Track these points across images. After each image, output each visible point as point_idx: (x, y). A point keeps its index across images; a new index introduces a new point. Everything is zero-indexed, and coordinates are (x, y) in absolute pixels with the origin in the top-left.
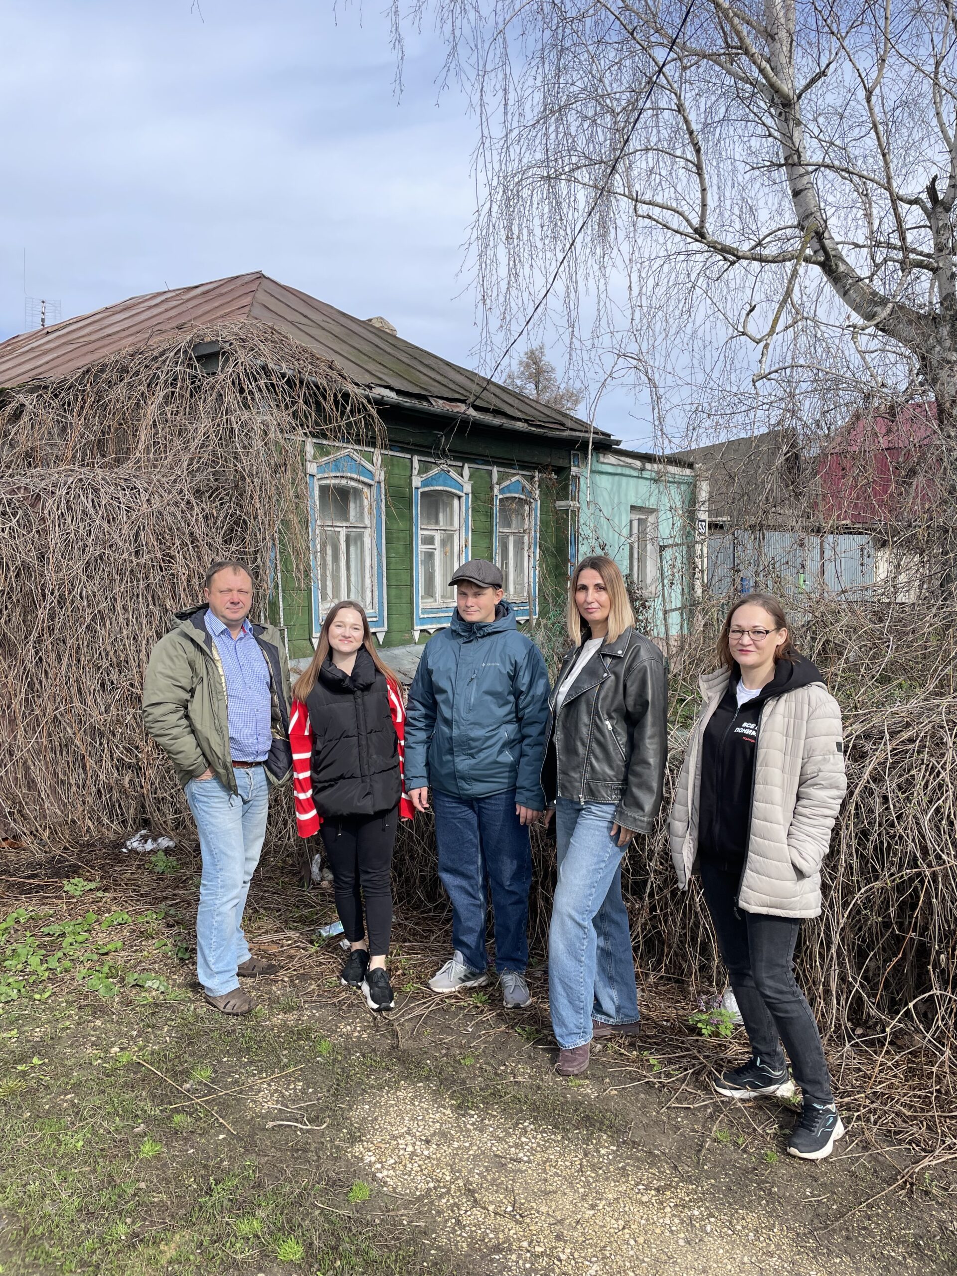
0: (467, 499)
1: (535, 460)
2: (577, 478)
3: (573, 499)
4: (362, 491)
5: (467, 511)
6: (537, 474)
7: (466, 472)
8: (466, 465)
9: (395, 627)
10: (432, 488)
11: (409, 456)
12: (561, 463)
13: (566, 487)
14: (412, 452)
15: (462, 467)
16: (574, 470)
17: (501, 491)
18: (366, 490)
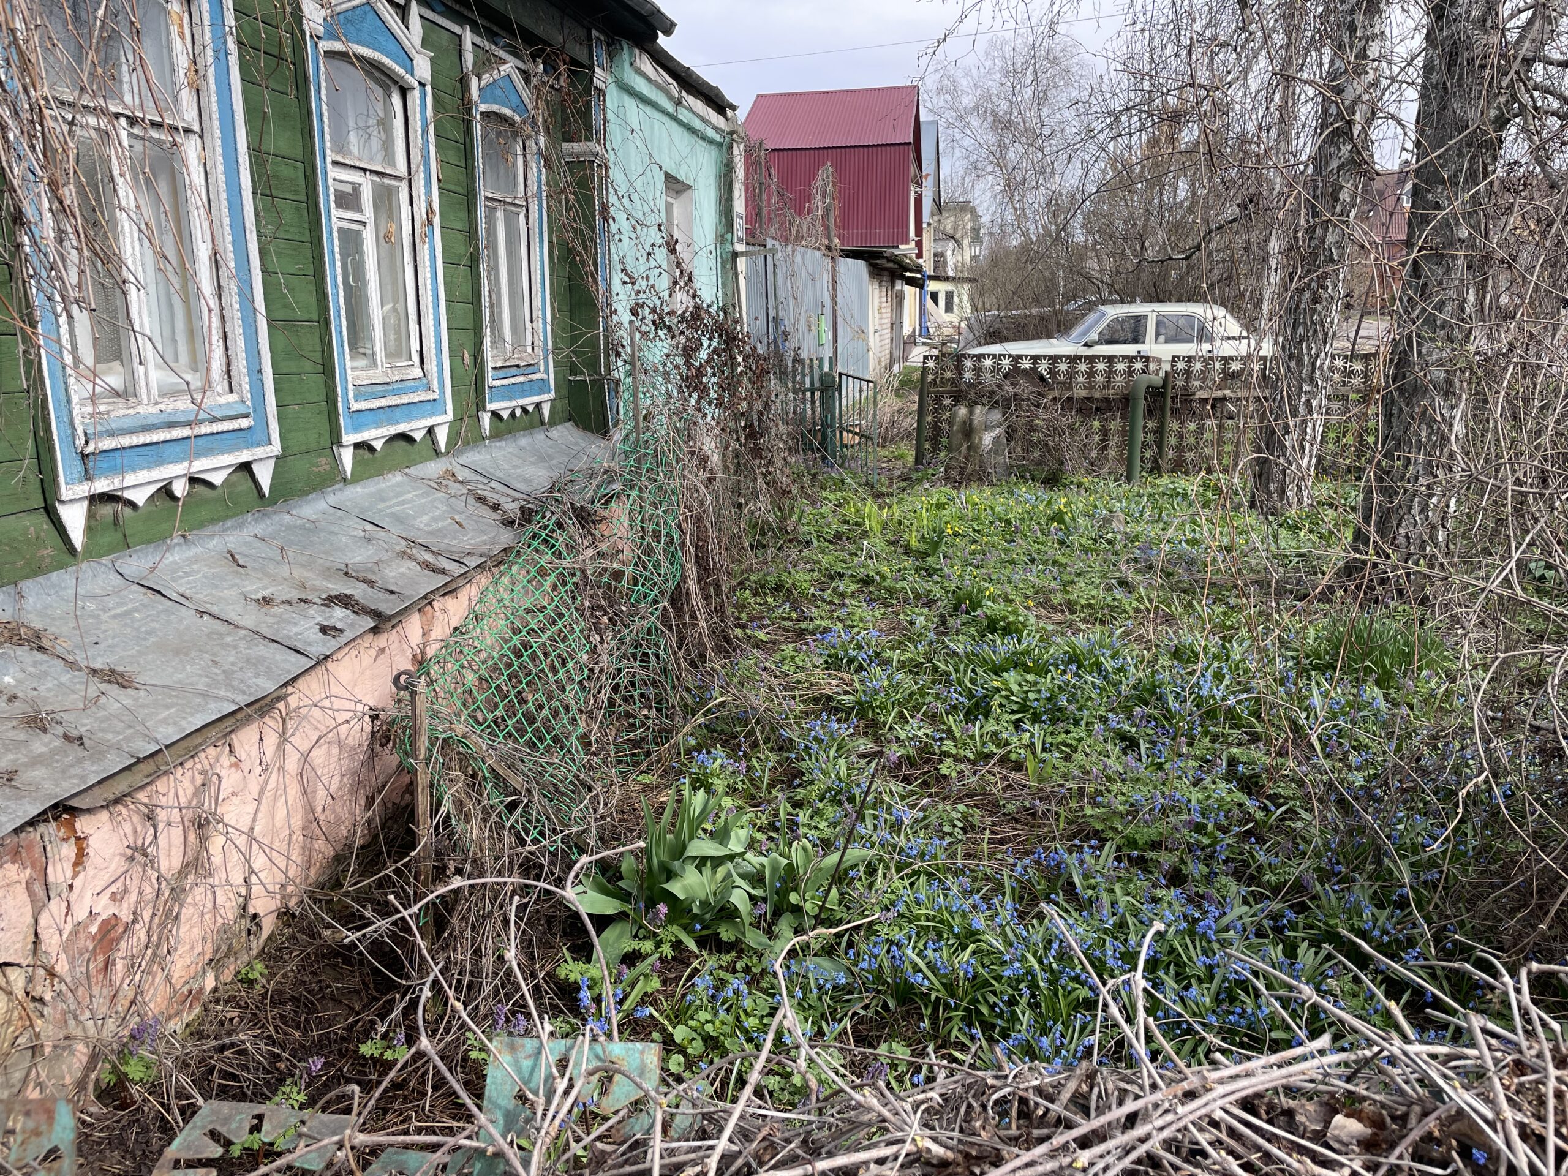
0: (423, 95)
2: (601, 93)
3: (598, 139)
7: (415, 24)
8: (414, 7)
9: (294, 441)
10: (349, 47)
15: (406, 9)
16: (598, 75)
17: (483, 94)
18: (175, 6)
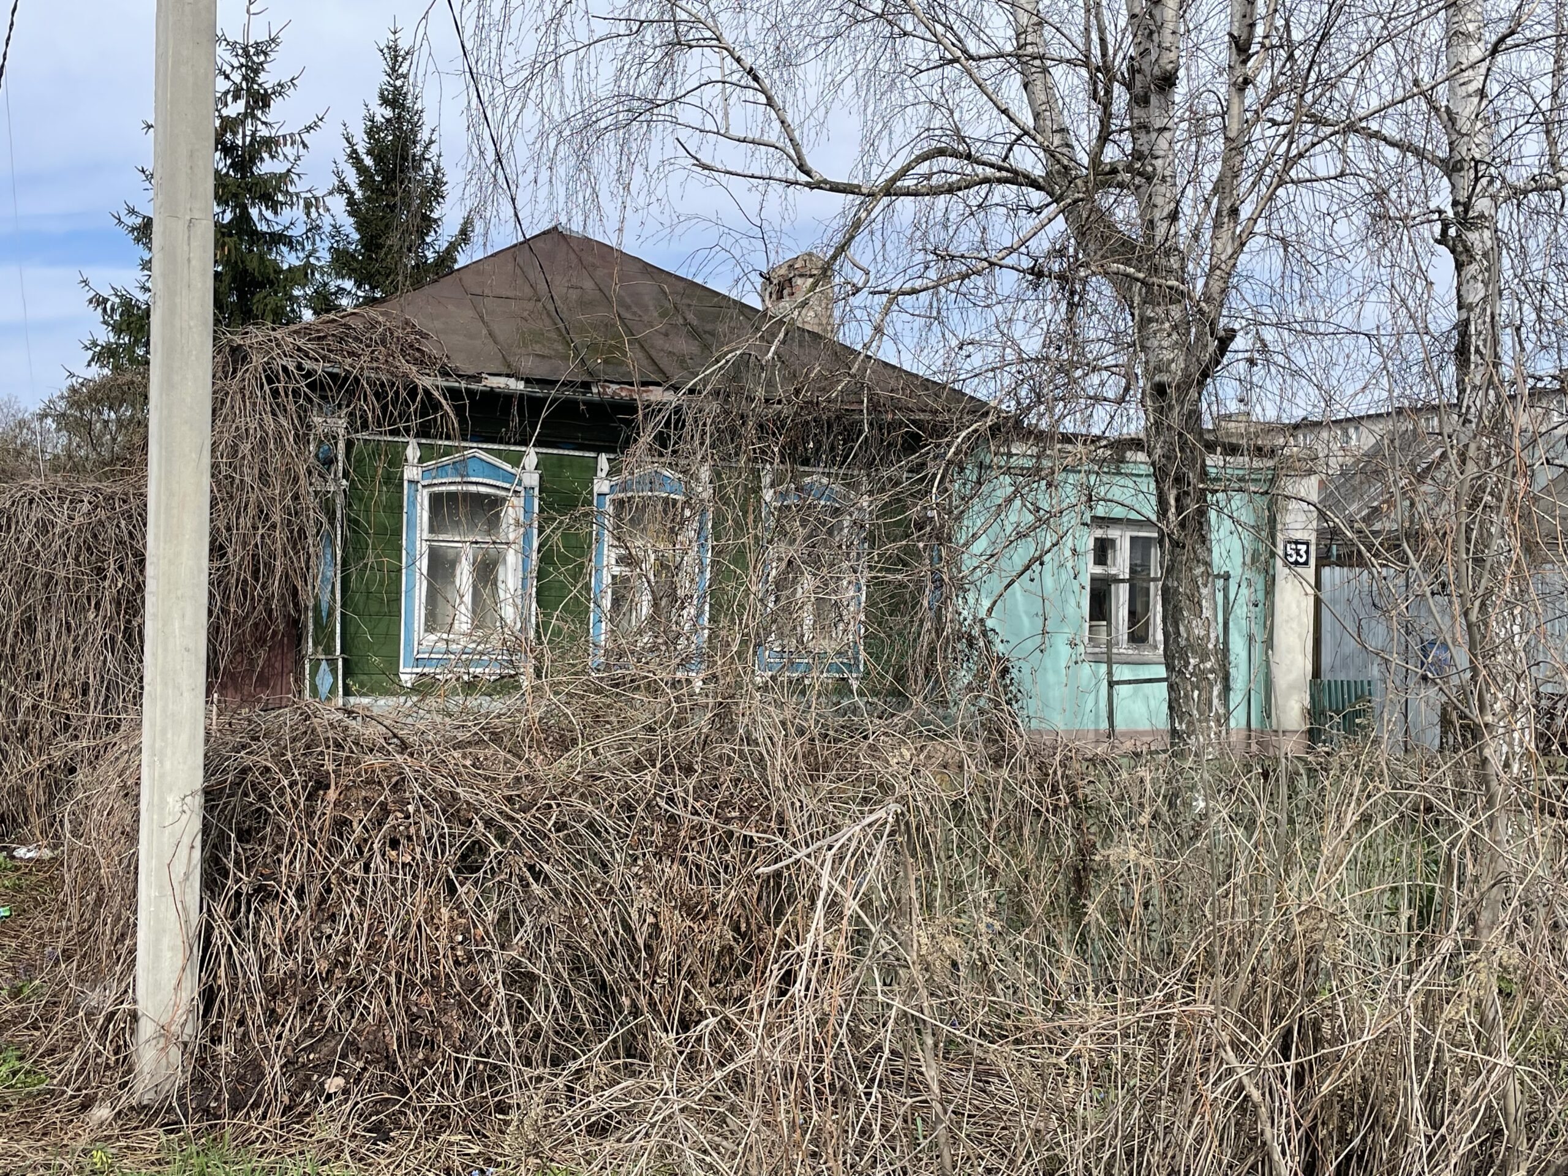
4: (504, 499)
8: (708, 464)
11: (593, 455)
14: (599, 450)
18: (511, 497)
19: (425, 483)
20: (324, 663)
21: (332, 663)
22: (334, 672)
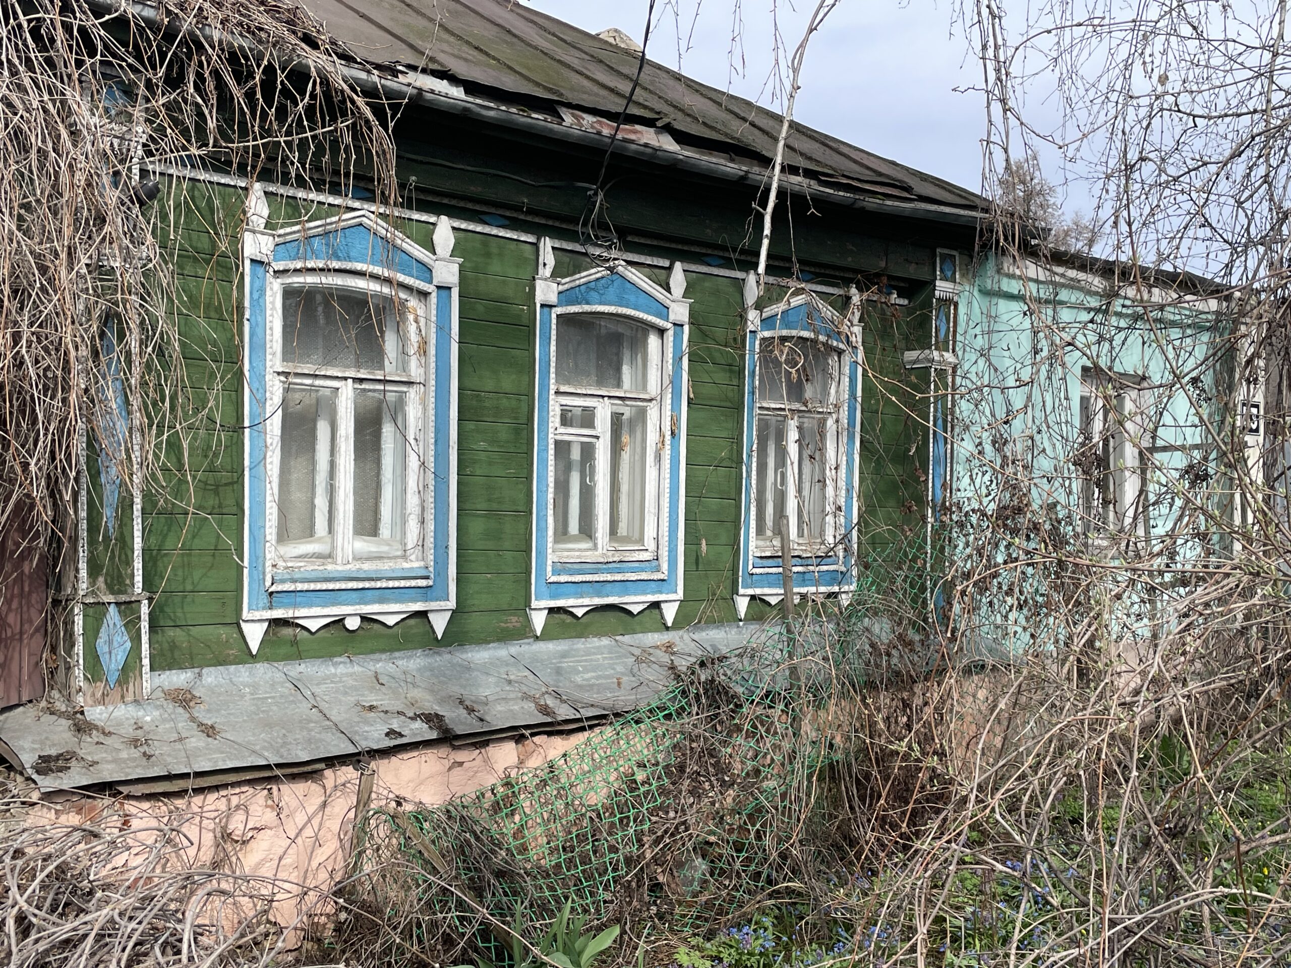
0: (678, 338)
1: (849, 261)
2: (948, 303)
3: (943, 346)
4: (403, 303)
5: (678, 360)
6: (853, 290)
7: (678, 278)
8: (678, 266)
9: (479, 600)
10: (587, 308)
11: (531, 239)
12: (913, 272)
13: (924, 323)
14: (540, 231)
15: (670, 269)
16: (943, 287)
17: (768, 322)
18: (413, 302)
19: (279, 266)
20: (112, 609)
21: (128, 608)
22: (132, 625)
